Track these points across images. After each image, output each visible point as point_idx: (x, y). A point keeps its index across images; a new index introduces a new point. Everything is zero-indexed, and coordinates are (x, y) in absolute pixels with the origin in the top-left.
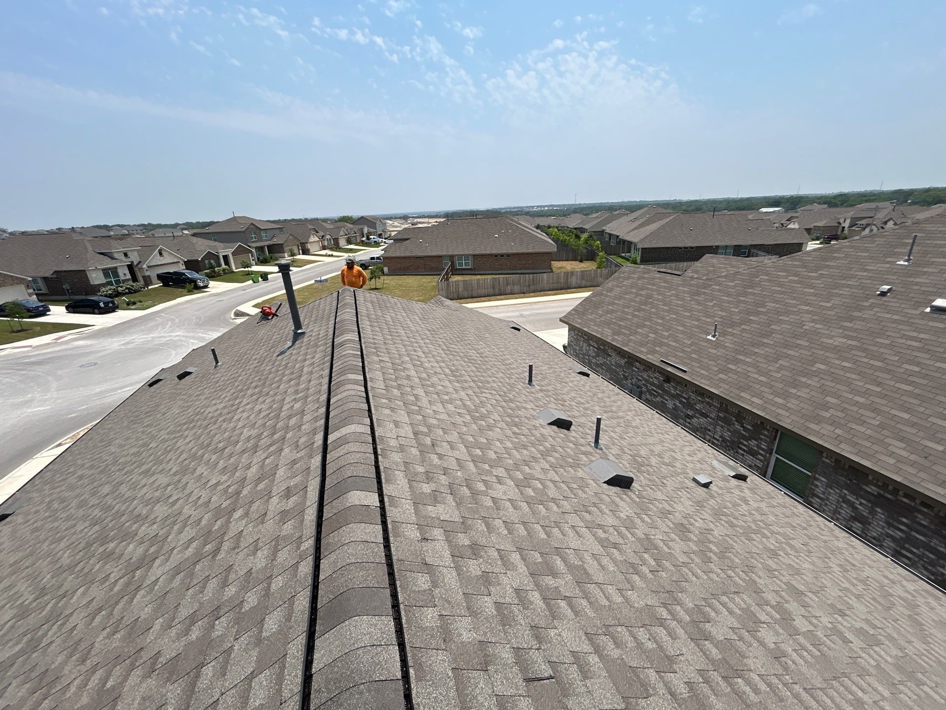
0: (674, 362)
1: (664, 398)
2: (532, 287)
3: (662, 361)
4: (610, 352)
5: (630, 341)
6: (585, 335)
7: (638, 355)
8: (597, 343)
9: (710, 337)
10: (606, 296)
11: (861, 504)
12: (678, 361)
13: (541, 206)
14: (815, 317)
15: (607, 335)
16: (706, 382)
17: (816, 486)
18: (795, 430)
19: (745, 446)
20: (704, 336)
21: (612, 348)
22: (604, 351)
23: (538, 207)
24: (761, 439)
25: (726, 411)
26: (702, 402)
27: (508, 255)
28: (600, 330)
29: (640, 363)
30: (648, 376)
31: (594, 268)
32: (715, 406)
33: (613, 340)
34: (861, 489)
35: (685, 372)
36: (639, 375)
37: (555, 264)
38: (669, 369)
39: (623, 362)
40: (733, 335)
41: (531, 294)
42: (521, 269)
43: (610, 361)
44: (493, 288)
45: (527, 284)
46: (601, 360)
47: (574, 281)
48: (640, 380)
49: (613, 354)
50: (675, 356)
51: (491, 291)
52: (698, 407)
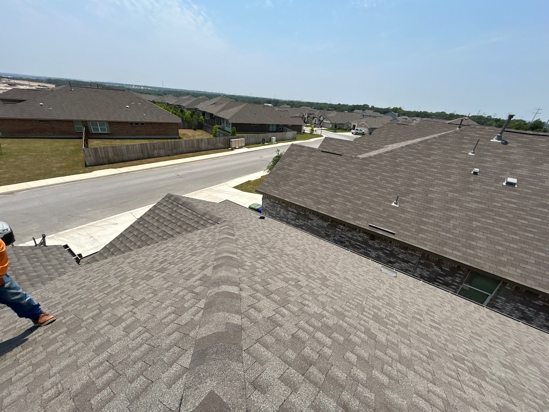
0: (377, 225)
1: (367, 250)
3: (369, 225)
4: (311, 216)
5: (333, 209)
6: (284, 203)
8: (297, 210)
11: (529, 311)
12: (381, 225)
15: (308, 203)
16: (413, 241)
17: (497, 302)
19: (442, 280)
21: (314, 214)
22: (305, 216)
24: (456, 276)
25: (427, 258)
26: (405, 253)
28: (300, 200)
29: (344, 225)
30: (352, 235)
32: (417, 256)
33: (318, 208)
34: (531, 303)
35: (394, 234)
36: (342, 234)
39: (325, 224)
43: (311, 223)
46: (301, 222)
48: (344, 238)
49: (315, 219)
50: (378, 221)
52: (401, 256)
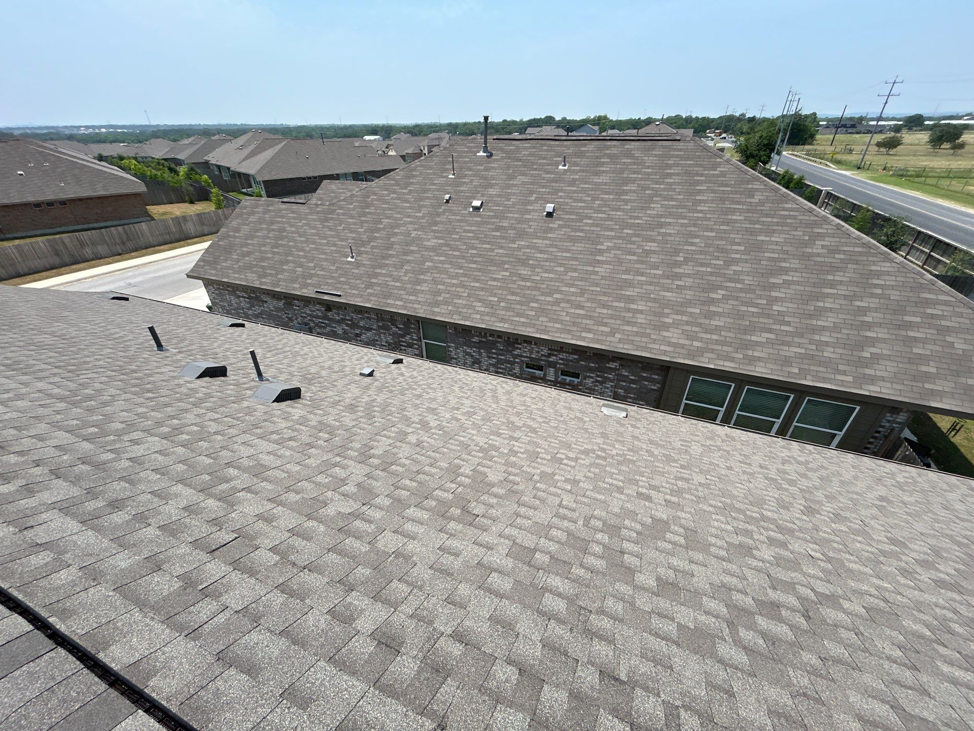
0: (327, 289)
1: (332, 327)
2: (130, 245)
3: (317, 292)
4: (264, 297)
5: (279, 280)
6: (229, 287)
7: (293, 292)
8: (246, 292)
9: (349, 259)
10: (235, 237)
11: (474, 352)
12: (330, 288)
13: (93, 127)
14: (416, 226)
15: (253, 280)
16: (359, 300)
17: (451, 351)
18: (428, 316)
19: (404, 342)
20: (344, 259)
21: (264, 293)
22: (257, 298)
23: (87, 127)
24: (412, 332)
25: (383, 320)
26: (363, 319)
27: (63, 203)
28: (242, 277)
29: (298, 300)
30: (311, 311)
31: (213, 209)
32: (374, 319)
33: (261, 283)
34: (471, 342)
35: (340, 296)
36: (302, 312)
37: (154, 210)
38: (326, 297)
39: (281, 304)
40: (366, 253)
41: (133, 254)
42: (97, 221)
43: (268, 308)
44: (57, 254)
45: (118, 241)
46: (258, 310)
47: (191, 228)
48: (305, 317)
49: (268, 299)
50: (327, 284)
51: (56, 260)
52: (361, 324)
